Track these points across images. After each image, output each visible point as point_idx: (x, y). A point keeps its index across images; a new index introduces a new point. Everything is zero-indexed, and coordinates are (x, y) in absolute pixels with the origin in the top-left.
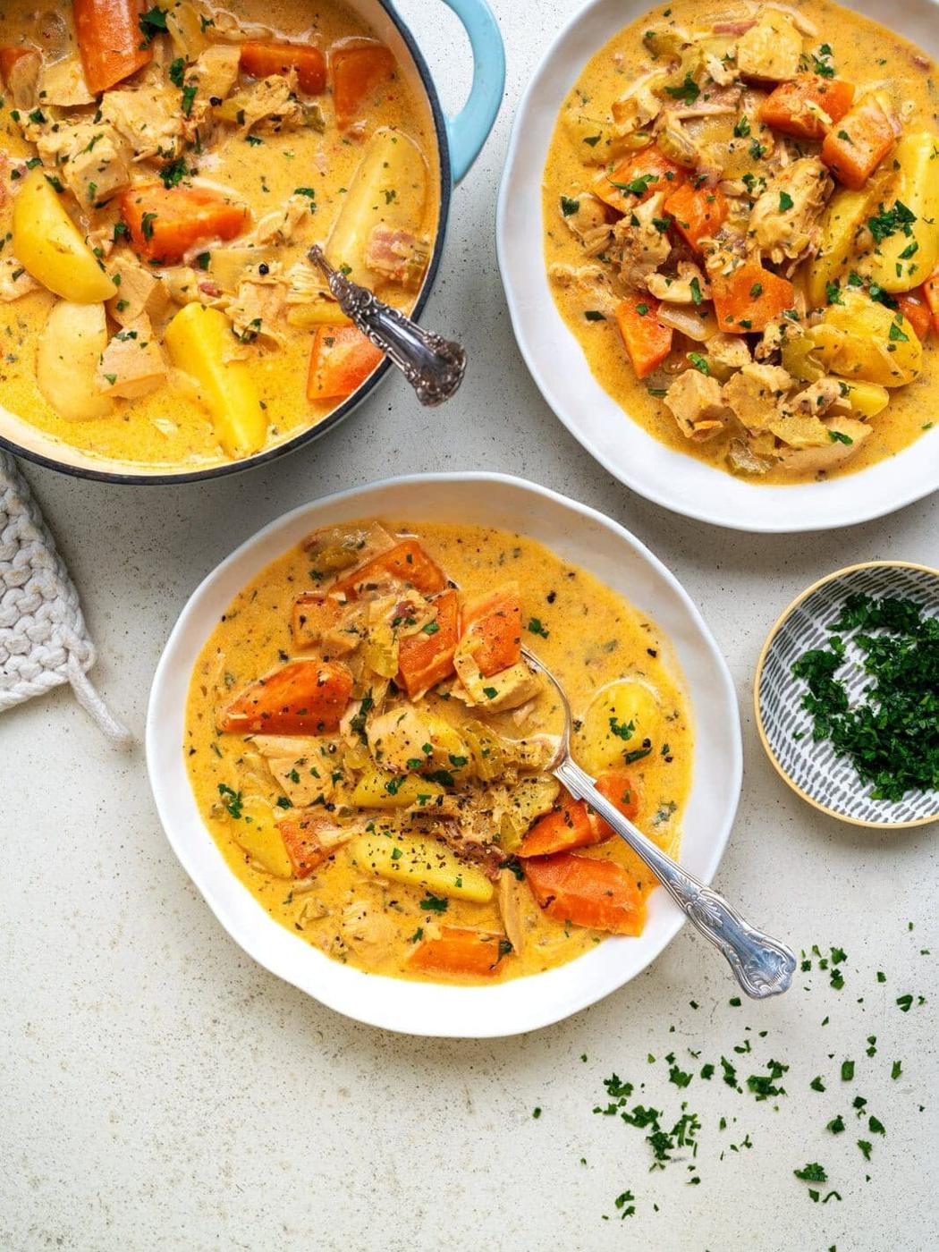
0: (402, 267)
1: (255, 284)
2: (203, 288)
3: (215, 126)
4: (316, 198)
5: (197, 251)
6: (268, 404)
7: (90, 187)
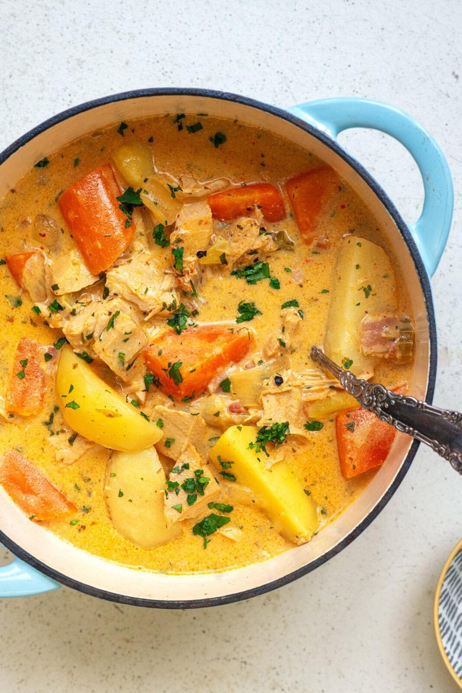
0: (394, 348)
1: (275, 394)
2: (232, 409)
3: (203, 271)
4: (301, 306)
5: (219, 380)
6: (312, 490)
7: (120, 357)
